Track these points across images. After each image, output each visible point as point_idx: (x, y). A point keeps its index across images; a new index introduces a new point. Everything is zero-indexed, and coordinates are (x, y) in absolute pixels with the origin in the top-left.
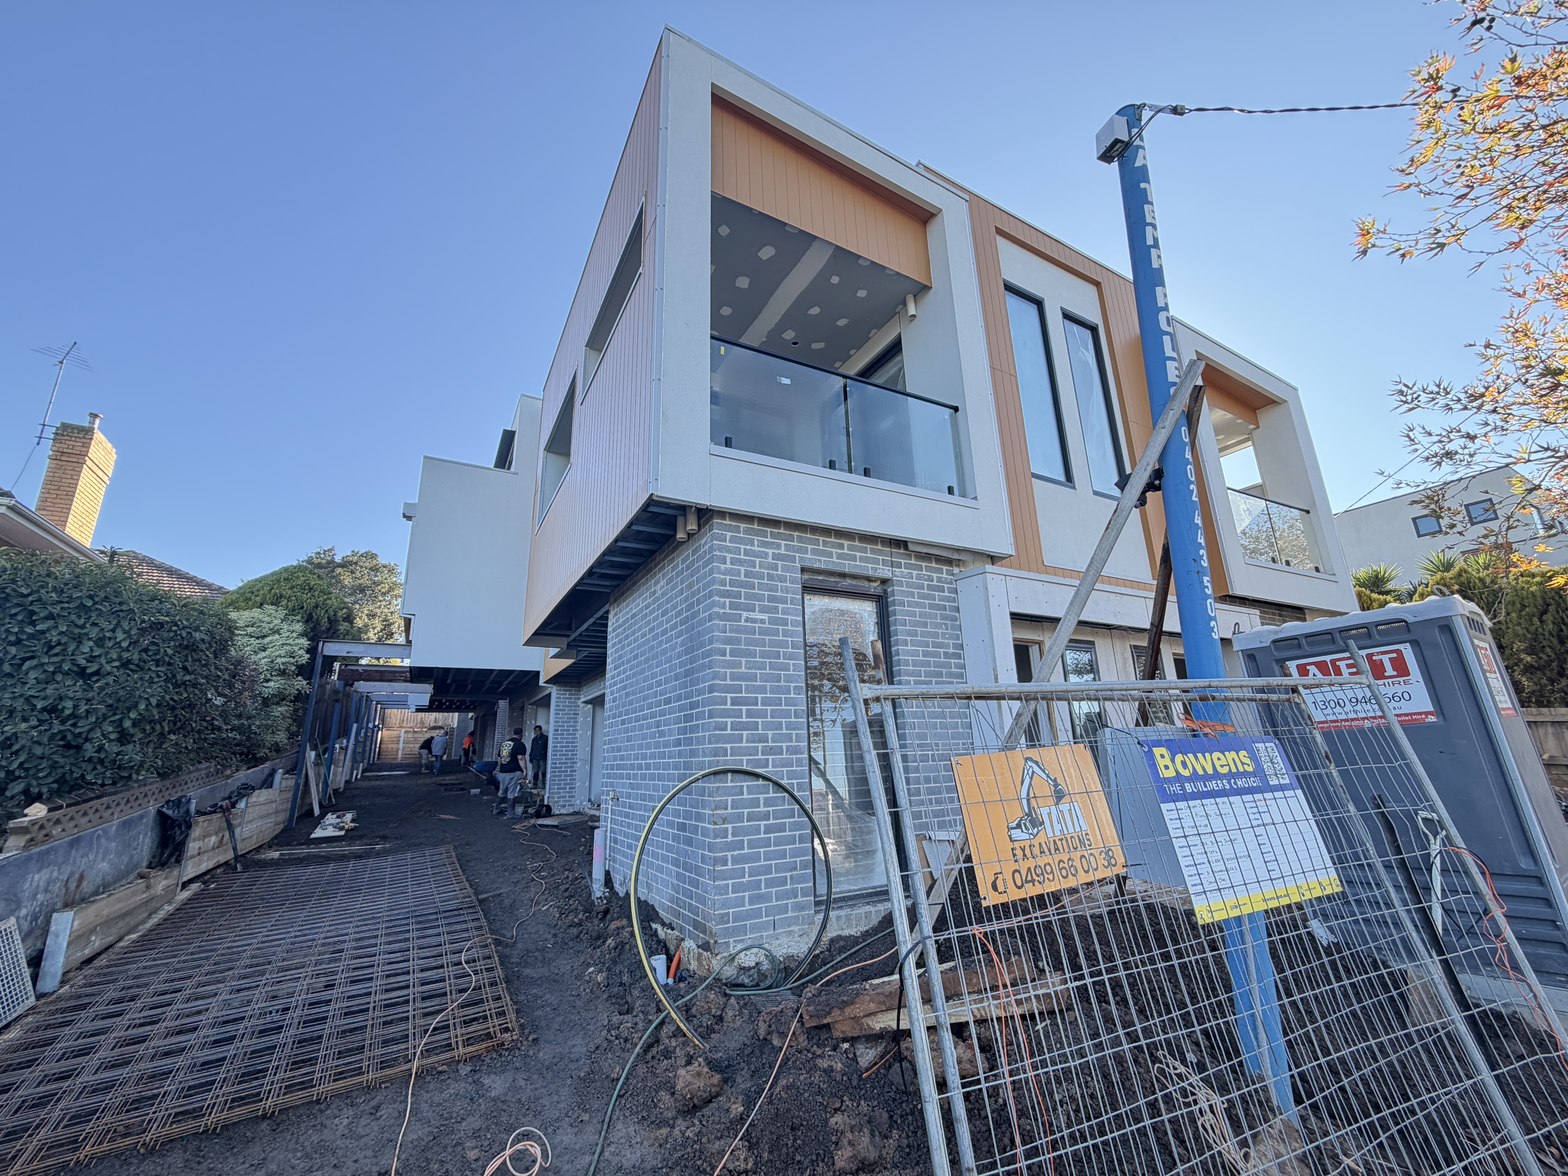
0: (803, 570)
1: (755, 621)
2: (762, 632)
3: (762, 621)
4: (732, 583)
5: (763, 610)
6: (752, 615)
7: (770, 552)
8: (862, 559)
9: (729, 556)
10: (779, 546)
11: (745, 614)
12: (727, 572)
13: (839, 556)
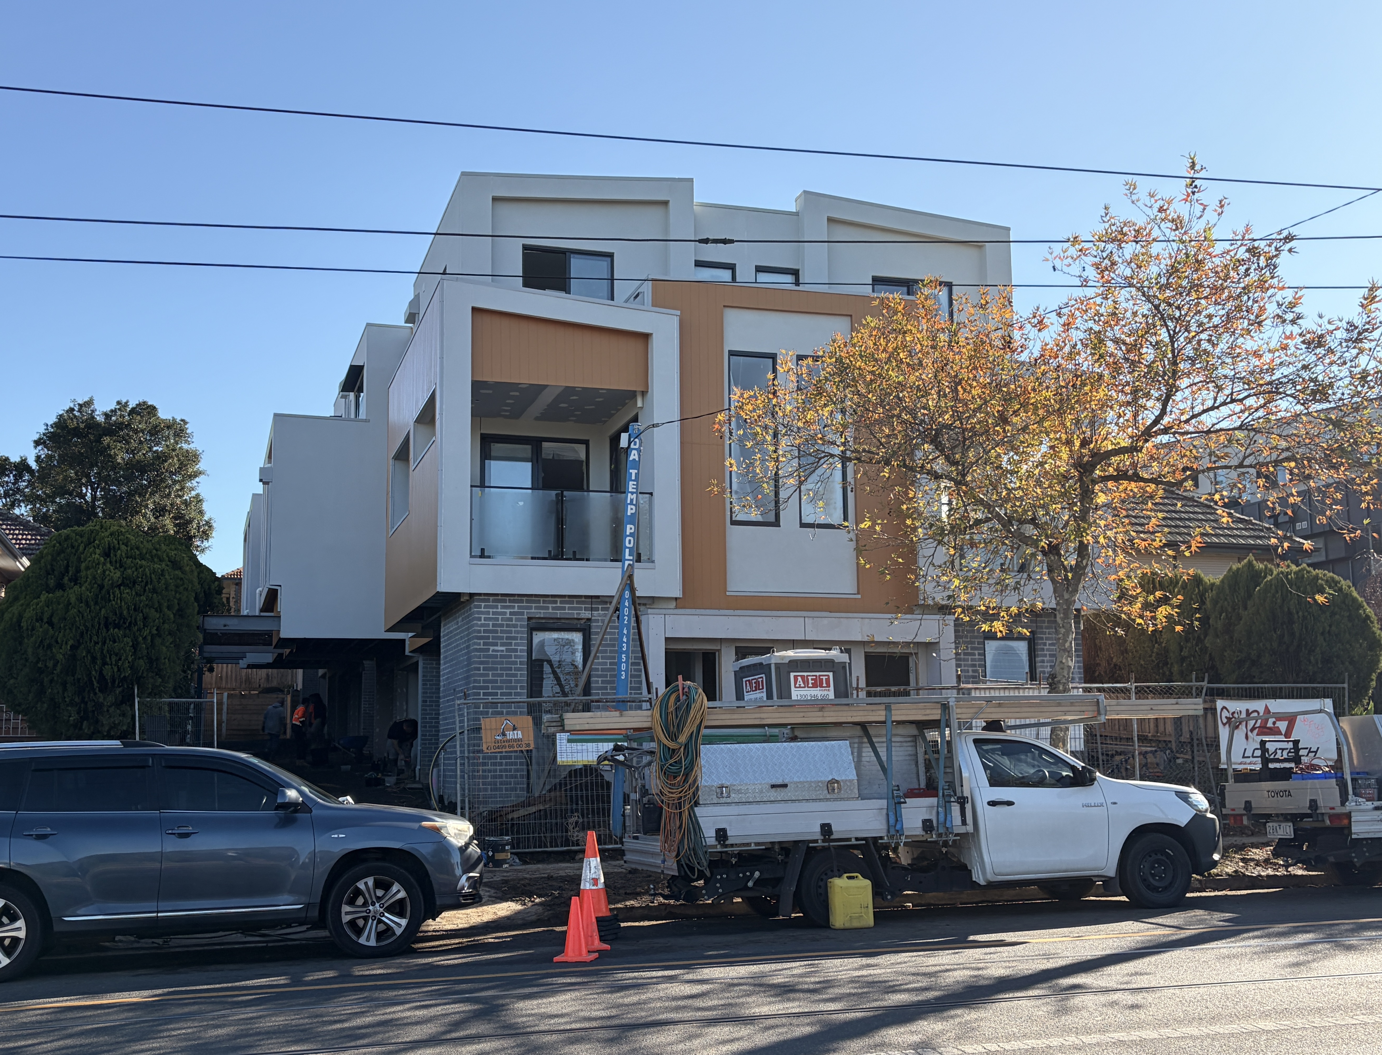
0: (529, 619)
1: (498, 651)
2: (502, 656)
3: (502, 651)
4: (485, 631)
5: (502, 645)
6: (496, 648)
7: (508, 611)
8: (570, 609)
9: (483, 616)
10: (514, 607)
11: (492, 648)
12: (482, 625)
13: (553, 608)
